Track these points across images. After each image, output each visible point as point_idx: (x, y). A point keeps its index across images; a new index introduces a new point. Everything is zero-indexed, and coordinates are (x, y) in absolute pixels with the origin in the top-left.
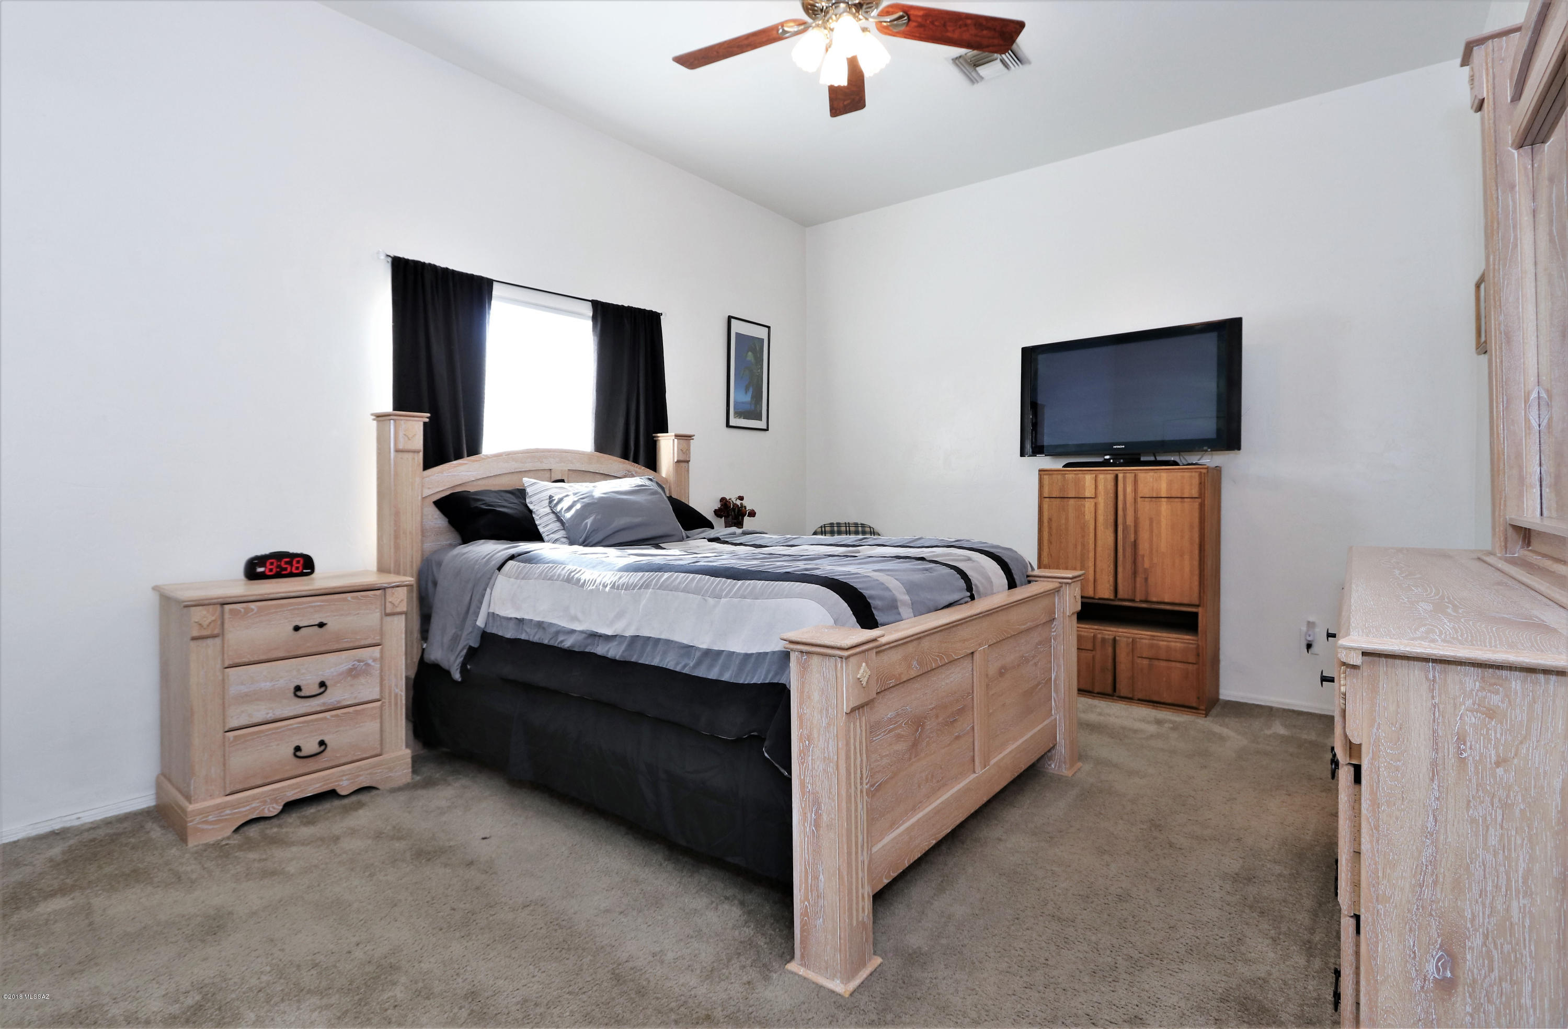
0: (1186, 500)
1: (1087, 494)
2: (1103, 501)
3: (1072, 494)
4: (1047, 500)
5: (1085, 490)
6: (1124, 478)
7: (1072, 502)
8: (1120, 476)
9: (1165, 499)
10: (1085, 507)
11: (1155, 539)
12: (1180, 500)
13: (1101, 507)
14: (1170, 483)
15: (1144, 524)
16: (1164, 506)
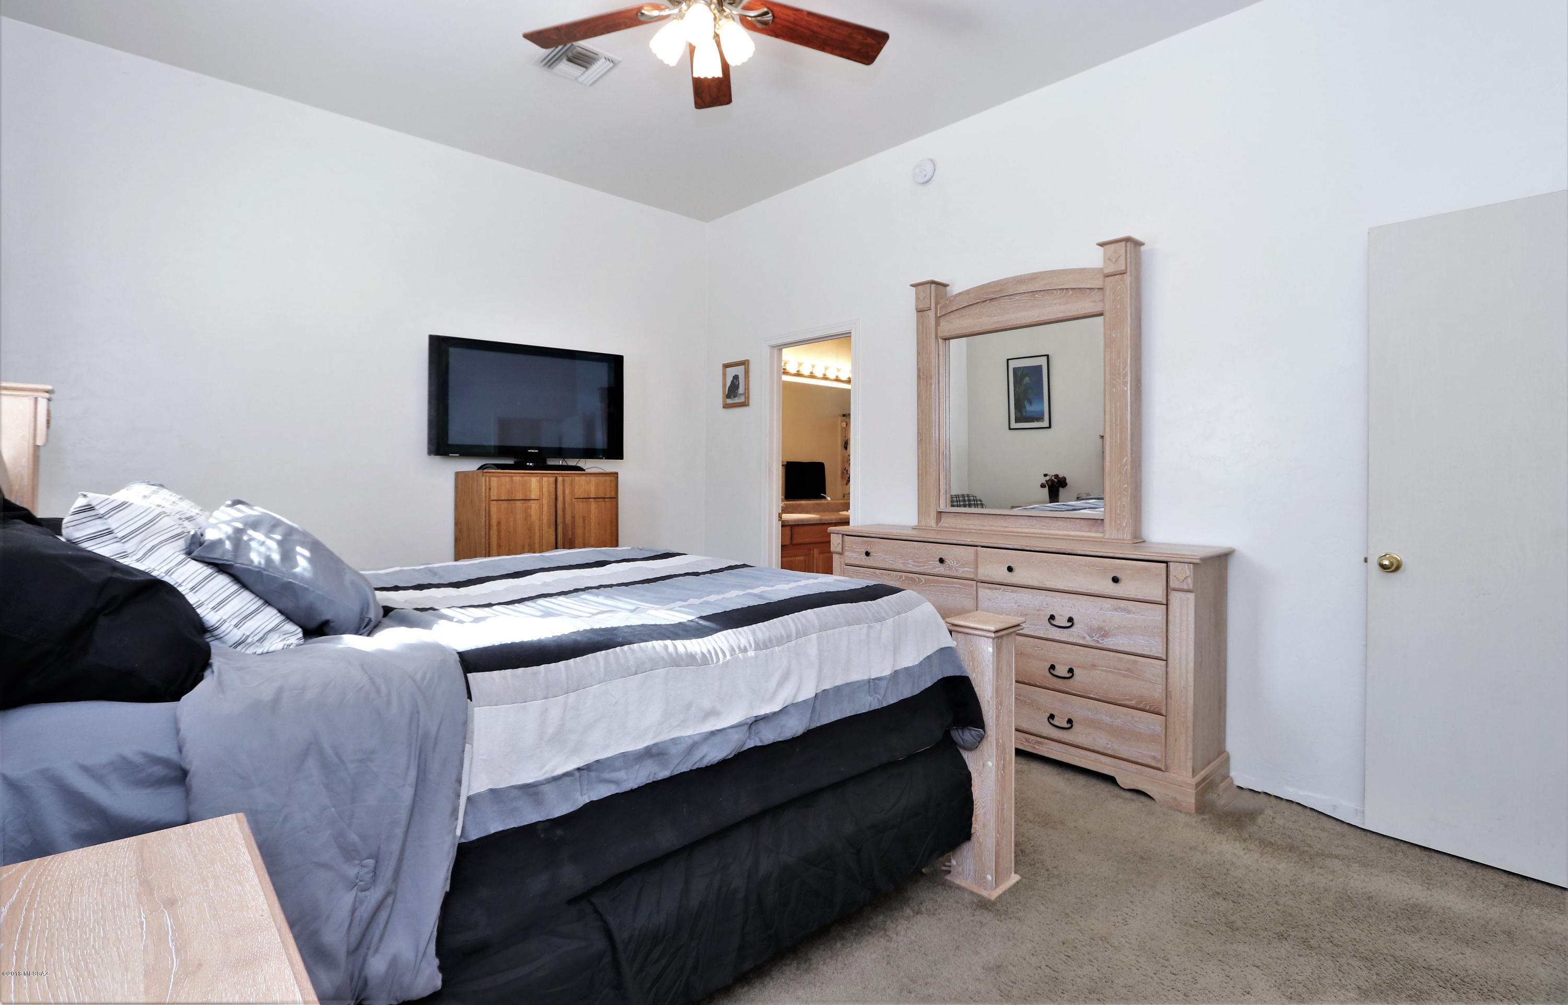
0: (606, 500)
1: (533, 497)
2: (546, 502)
3: (519, 496)
4: (494, 502)
5: (531, 492)
6: (564, 481)
7: (519, 504)
8: (560, 479)
9: (592, 500)
10: (531, 508)
11: (587, 535)
12: (602, 499)
13: (545, 508)
14: (597, 485)
15: (579, 521)
16: (593, 505)
